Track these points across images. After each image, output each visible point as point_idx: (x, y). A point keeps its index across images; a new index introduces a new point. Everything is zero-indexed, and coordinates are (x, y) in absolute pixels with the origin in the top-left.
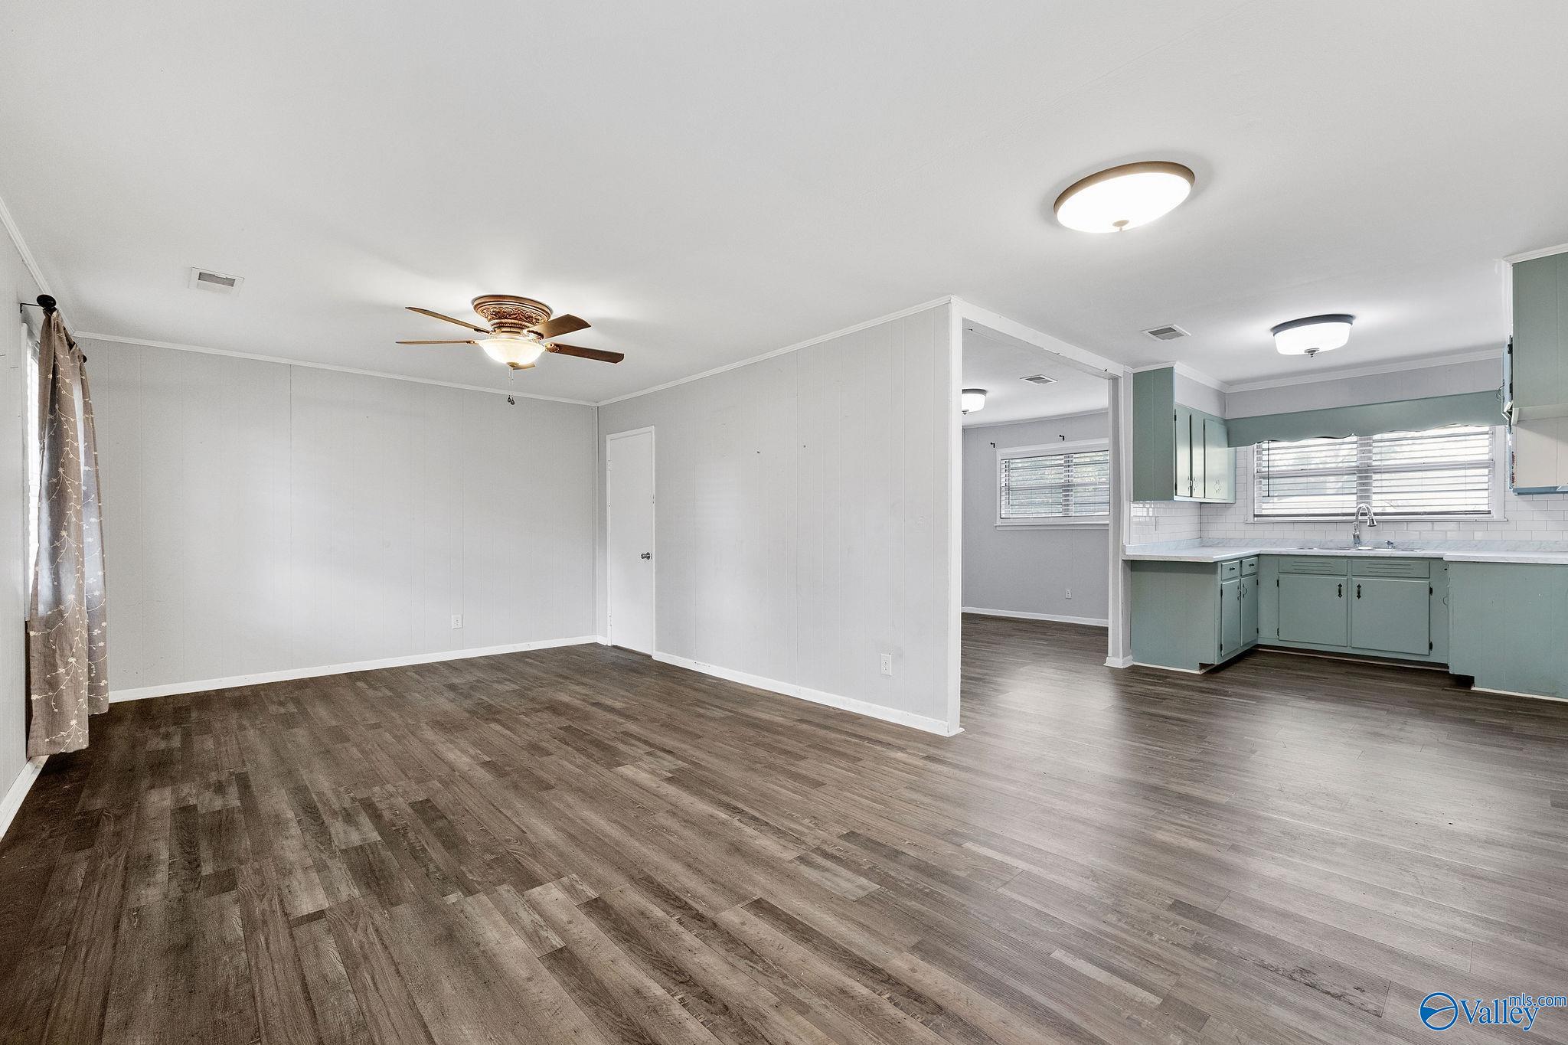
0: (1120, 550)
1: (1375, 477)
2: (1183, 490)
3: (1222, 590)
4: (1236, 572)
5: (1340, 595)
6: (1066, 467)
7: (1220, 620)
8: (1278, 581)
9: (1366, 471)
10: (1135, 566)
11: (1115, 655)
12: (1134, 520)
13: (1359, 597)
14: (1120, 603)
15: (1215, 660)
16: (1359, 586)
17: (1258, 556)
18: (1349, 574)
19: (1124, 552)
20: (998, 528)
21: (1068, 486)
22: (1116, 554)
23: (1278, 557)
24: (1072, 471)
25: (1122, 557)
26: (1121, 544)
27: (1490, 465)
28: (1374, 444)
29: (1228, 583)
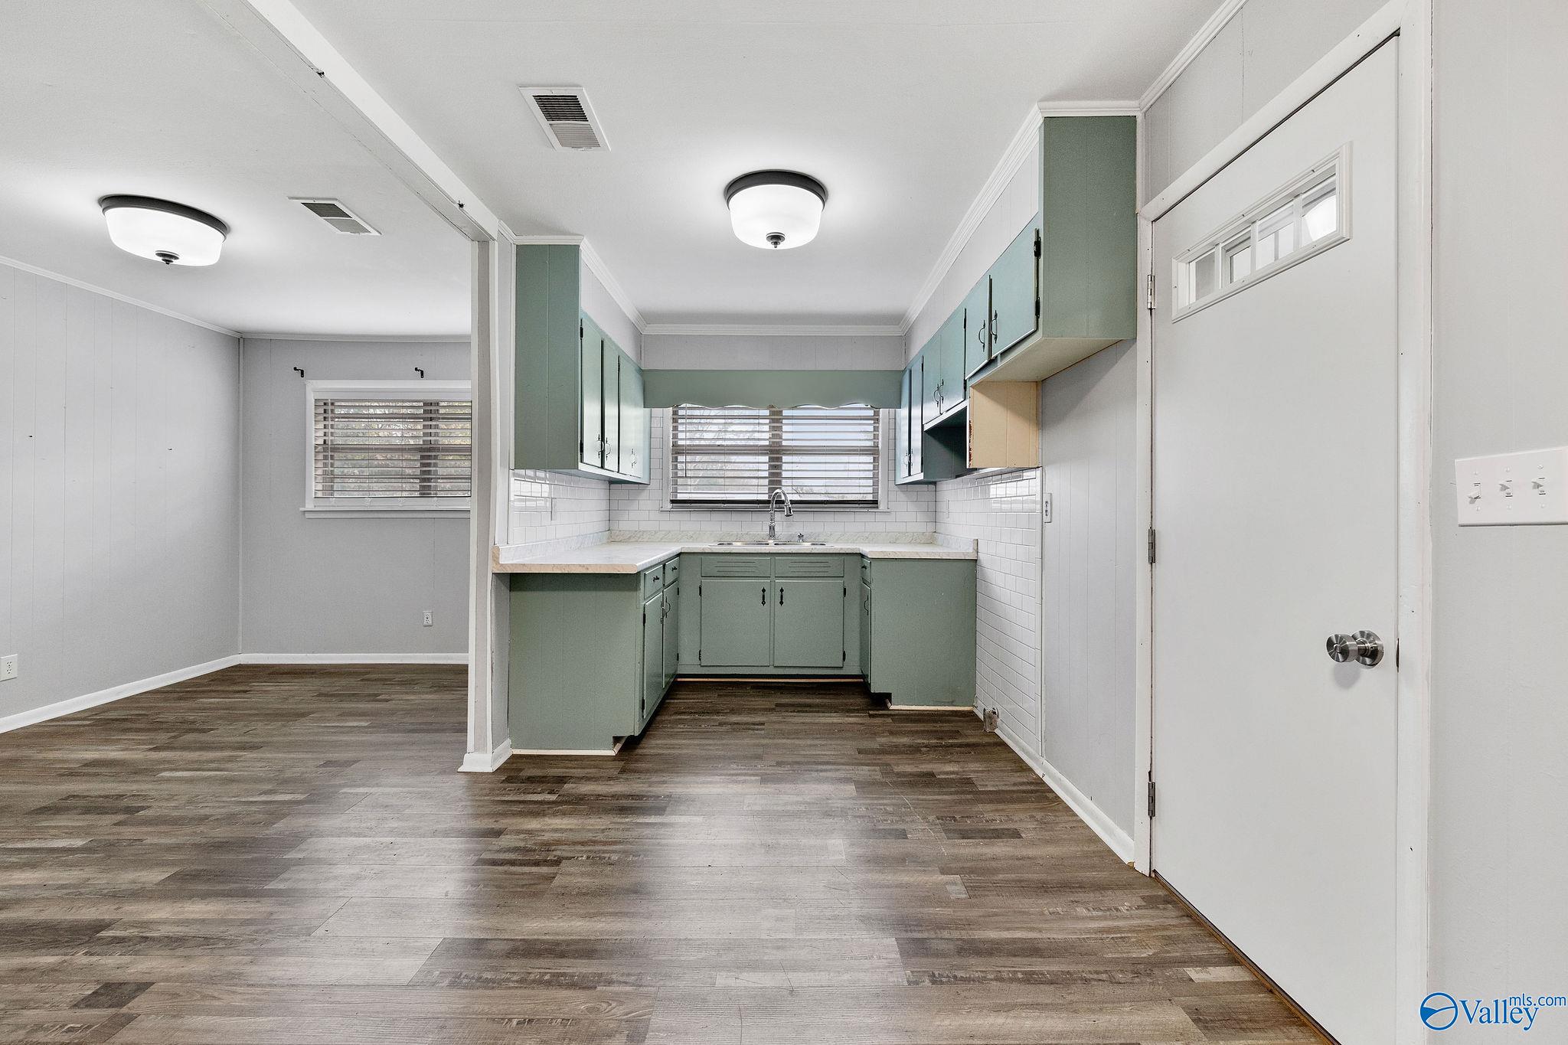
0: (490, 557)
1: (785, 458)
2: (591, 456)
3: (644, 615)
4: (660, 583)
5: (764, 603)
6: (425, 419)
7: (642, 664)
8: (700, 588)
9: (778, 452)
10: (516, 582)
11: (480, 747)
12: (517, 504)
13: (781, 603)
14: (489, 652)
15: (632, 726)
16: (782, 590)
17: (679, 555)
18: (773, 577)
19: (496, 559)
20: (308, 515)
21: (429, 450)
22: (483, 564)
23: (700, 556)
24: (437, 427)
25: (492, 568)
26: (491, 544)
27: (873, 451)
28: (784, 421)
29: (649, 598)
